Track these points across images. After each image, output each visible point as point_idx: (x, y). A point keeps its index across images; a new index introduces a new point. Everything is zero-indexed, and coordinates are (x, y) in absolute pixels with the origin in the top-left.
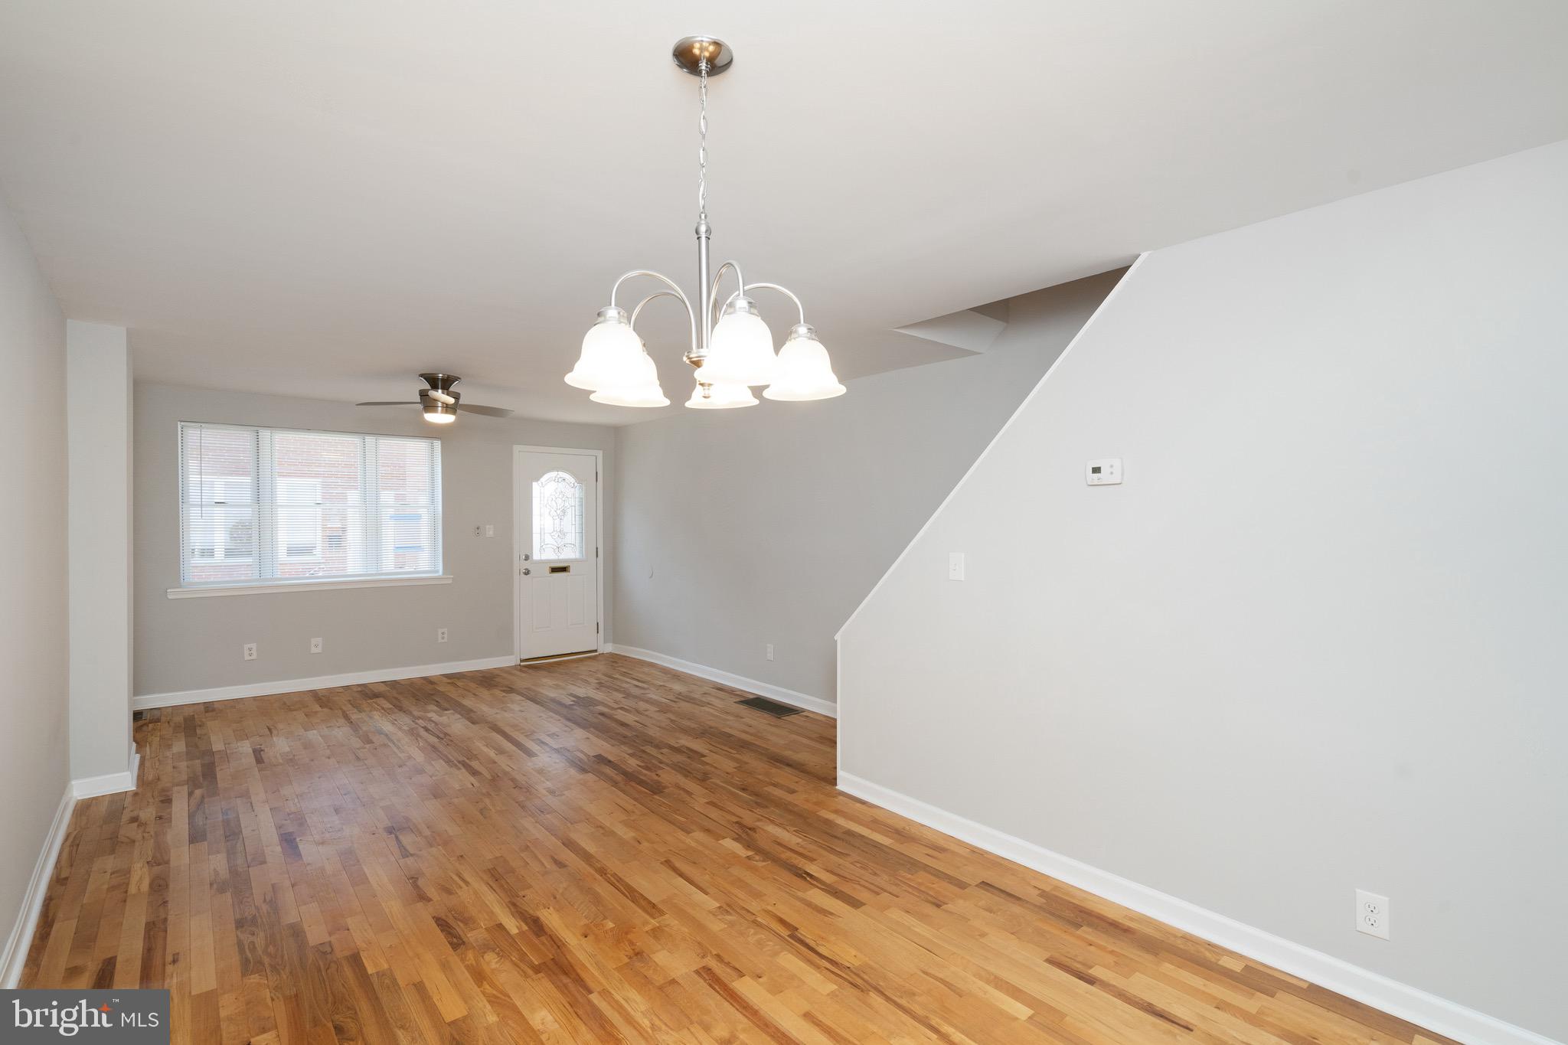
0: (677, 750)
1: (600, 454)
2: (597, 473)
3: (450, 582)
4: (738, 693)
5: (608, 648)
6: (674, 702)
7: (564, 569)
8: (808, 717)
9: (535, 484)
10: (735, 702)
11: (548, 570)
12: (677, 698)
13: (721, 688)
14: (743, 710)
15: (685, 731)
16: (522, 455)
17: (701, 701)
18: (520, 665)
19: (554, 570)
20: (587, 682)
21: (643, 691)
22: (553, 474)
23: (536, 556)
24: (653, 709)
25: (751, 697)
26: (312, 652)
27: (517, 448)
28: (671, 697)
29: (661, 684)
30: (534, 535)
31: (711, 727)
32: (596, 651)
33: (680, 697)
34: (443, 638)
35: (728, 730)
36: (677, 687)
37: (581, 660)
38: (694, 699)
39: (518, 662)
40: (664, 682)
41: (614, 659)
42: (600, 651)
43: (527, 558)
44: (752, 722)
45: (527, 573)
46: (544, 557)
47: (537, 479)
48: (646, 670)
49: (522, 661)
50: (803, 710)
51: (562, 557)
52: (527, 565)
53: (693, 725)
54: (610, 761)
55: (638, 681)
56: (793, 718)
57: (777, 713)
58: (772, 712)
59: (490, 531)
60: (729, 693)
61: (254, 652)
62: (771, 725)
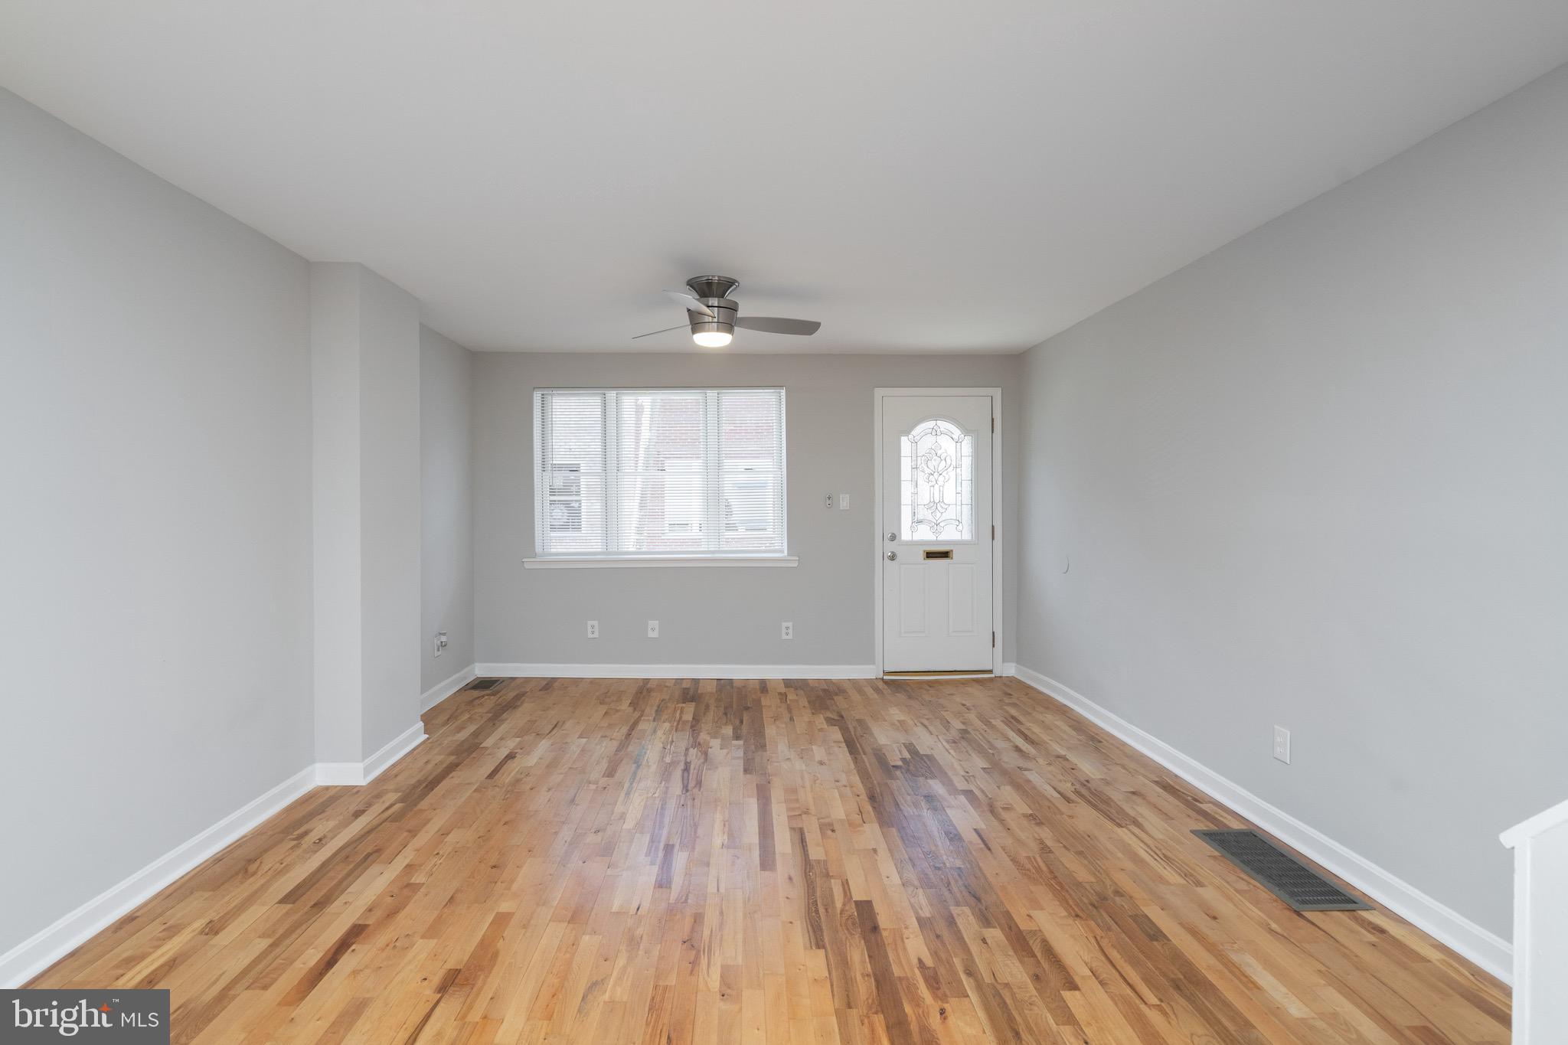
0: (1020, 942)
1: (997, 393)
2: (993, 419)
3: (795, 565)
4: (1204, 806)
5: (1010, 670)
6: (1068, 800)
7: (945, 555)
8: (1382, 931)
9: (904, 439)
10: (1193, 832)
11: (922, 555)
12: (1076, 792)
13: (1172, 787)
14: (1203, 857)
15: (1061, 887)
16: (888, 401)
17: (1121, 811)
18: (883, 679)
19: (930, 555)
20: (947, 725)
21: (1022, 763)
22: (931, 424)
23: (906, 535)
24: (1022, 807)
25: (1236, 825)
26: (649, 636)
27: (879, 392)
28: (1067, 787)
29: (1063, 752)
30: (903, 508)
31: (1118, 893)
32: (991, 672)
33: (1083, 791)
34: (787, 634)
35: (1154, 913)
36: (1088, 767)
37: (965, 683)
38: (1108, 801)
39: (881, 675)
40: (1068, 748)
41: (1012, 691)
42: (997, 673)
43: (893, 538)
44: (1225, 908)
45: (893, 558)
46: (917, 537)
47: (907, 432)
48: (1049, 718)
49: (886, 673)
50: (1370, 904)
51: (943, 537)
52: (890, 547)
53: (1083, 875)
54: (875, 929)
55: (1026, 737)
56: (1334, 921)
57: (1293, 894)
58: (1281, 886)
59: (844, 502)
60: (1187, 803)
61: (596, 630)
62: (1271, 931)
